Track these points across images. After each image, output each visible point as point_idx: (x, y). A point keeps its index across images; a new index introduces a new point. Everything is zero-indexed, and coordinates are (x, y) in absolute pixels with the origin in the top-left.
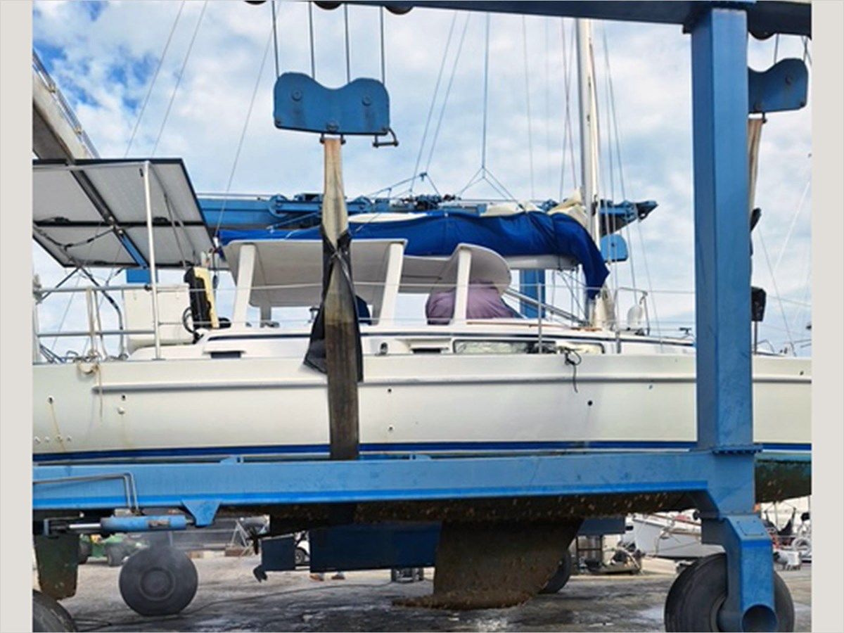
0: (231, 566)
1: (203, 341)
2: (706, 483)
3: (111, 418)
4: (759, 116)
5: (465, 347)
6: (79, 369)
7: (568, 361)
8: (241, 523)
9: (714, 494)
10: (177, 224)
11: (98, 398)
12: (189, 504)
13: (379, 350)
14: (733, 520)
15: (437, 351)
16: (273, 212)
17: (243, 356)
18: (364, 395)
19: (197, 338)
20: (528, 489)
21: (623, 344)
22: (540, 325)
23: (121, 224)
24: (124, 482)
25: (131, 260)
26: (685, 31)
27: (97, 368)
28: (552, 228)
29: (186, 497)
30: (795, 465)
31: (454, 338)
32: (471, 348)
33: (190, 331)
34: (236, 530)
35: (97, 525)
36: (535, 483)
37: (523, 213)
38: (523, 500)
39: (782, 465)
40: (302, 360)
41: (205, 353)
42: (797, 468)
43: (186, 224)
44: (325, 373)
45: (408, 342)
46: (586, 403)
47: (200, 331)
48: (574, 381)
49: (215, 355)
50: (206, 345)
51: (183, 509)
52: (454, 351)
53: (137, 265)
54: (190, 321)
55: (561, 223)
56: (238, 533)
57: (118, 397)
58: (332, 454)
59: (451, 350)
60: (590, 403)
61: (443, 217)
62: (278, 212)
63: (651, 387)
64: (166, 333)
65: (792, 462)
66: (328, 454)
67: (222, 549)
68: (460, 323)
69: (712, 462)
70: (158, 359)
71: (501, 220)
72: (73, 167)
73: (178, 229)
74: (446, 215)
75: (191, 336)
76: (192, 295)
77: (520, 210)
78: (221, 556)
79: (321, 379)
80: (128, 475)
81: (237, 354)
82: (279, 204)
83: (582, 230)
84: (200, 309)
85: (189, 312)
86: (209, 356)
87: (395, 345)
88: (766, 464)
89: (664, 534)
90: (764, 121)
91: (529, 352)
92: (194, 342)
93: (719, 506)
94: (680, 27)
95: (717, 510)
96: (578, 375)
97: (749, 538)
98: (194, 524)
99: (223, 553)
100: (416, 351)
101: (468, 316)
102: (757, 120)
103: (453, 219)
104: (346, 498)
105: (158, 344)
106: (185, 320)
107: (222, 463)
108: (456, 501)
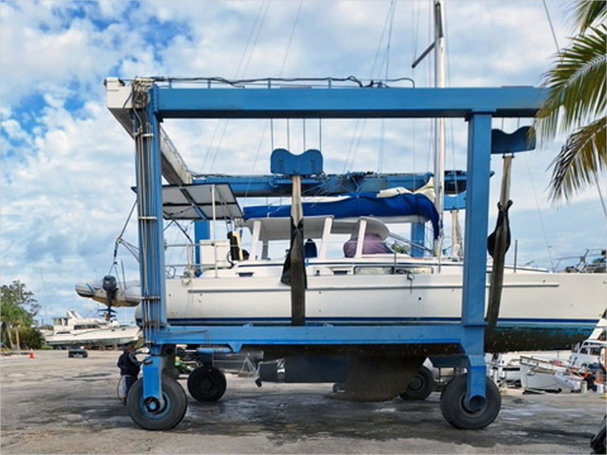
0: (242, 382)
1: (236, 267)
2: (460, 340)
3: (197, 304)
4: (510, 154)
5: (359, 270)
6: (183, 282)
7: (409, 278)
8: (249, 357)
9: (463, 344)
10: (223, 204)
11: (191, 295)
12: (230, 344)
13: (315, 273)
14: (470, 357)
15: (345, 272)
16: (271, 184)
17: (254, 275)
18: (308, 295)
19: (233, 265)
20: (376, 340)
21: (442, 267)
22: (395, 258)
23: (198, 204)
24: (205, 334)
25: (197, 216)
26: (466, 120)
27: (190, 281)
28: (414, 202)
29: (230, 340)
30: (543, 330)
31: (354, 266)
32: (363, 270)
33: (230, 262)
34: (245, 361)
35: (195, 351)
36: (379, 338)
37: (399, 195)
38: (387, 346)
39: (535, 331)
40: (280, 279)
41: (236, 273)
42: (544, 332)
43: (228, 203)
44: (290, 285)
45: (331, 268)
46: (418, 299)
47: (235, 262)
48: (411, 288)
49: (242, 275)
50: (237, 269)
51: (228, 346)
52: (355, 273)
53: (200, 218)
54: (230, 258)
55: (419, 199)
56: (246, 363)
57: (198, 294)
58: (293, 322)
59: (352, 273)
60: (420, 299)
61: (356, 198)
62: (274, 184)
63: (453, 290)
64: (219, 264)
65: (541, 329)
66: (290, 322)
67: (236, 373)
68: (359, 257)
69: (463, 330)
70: (216, 277)
71: (387, 200)
72: (181, 187)
73: (224, 206)
74: (358, 197)
75: (230, 265)
76: (232, 248)
77: (397, 193)
78: (236, 377)
79: (289, 288)
80: (207, 330)
81: (250, 274)
82: (275, 180)
83: (430, 204)
84: (234, 253)
85: (230, 253)
86: (238, 276)
87: (324, 270)
88: (524, 330)
89: (530, 372)
90: (513, 157)
91: (393, 273)
92: (230, 268)
93: (466, 350)
94: (463, 119)
95: (464, 352)
96: (414, 285)
97: (476, 365)
98: (232, 352)
99: (237, 375)
100: (336, 273)
101: (363, 253)
102: (509, 157)
103: (361, 199)
104: (295, 343)
105: (216, 268)
106: (228, 258)
107: (244, 326)
108: (353, 345)
